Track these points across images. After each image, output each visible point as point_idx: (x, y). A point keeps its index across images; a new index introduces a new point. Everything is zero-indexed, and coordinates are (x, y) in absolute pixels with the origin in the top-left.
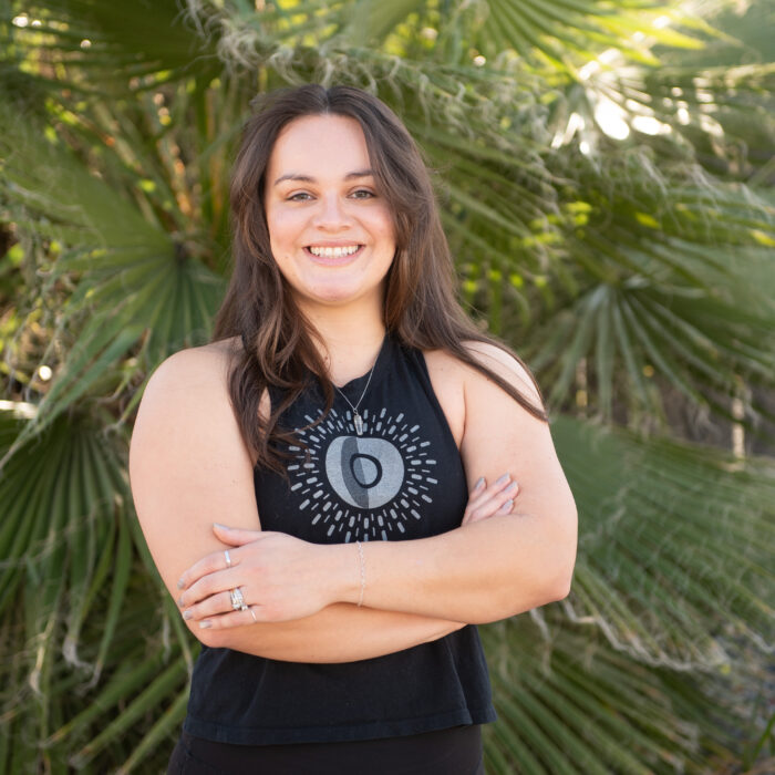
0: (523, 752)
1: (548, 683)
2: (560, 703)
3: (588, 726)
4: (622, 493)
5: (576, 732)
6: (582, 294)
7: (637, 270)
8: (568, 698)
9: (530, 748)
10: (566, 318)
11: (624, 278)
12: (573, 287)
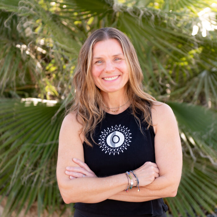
0: (186, 193)
1: (192, 175)
2: (195, 180)
3: (203, 186)
4: (212, 125)
5: (200, 187)
6: (200, 72)
7: (214, 66)
8: (198, 179)
9: (188, 191)
10: (196, 79)
11: (211, 68)
12: (198, 71)
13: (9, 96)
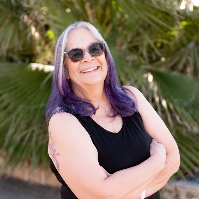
6: (188, 43)
13: (11, 60)
